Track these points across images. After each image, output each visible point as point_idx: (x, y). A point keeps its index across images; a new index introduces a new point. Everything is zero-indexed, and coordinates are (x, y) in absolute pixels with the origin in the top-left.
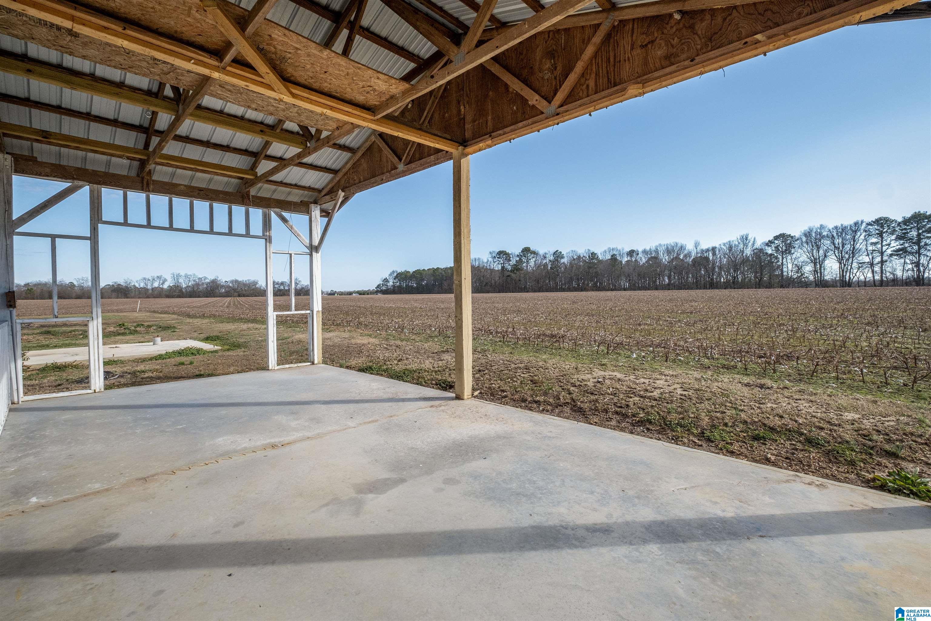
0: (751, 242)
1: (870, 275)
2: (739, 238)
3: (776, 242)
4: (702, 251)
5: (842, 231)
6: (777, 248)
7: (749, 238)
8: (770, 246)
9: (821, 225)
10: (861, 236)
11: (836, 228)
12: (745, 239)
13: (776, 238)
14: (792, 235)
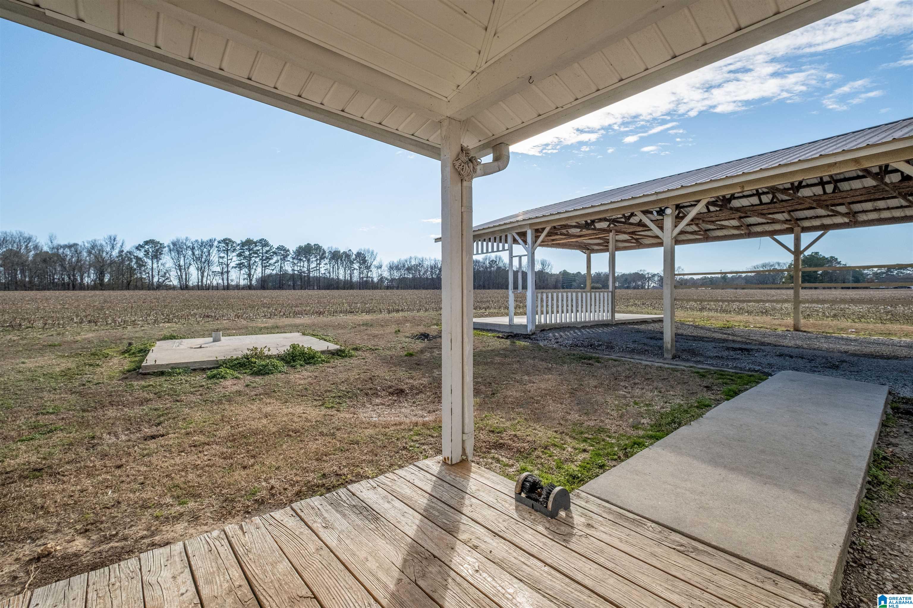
0: (120, 244)
1: (220, 281)
2: (106, 237)
3: (147, 247)
4: (59, 247)
5: (202, 245)
6: (147, 252)
7: (117, 239)
8: (140, 250)
9: (187, 238)
10: (214, 251)
11: (197, 241)
12: (113, 240)
13: (147, 243)
14: (161, 242)
